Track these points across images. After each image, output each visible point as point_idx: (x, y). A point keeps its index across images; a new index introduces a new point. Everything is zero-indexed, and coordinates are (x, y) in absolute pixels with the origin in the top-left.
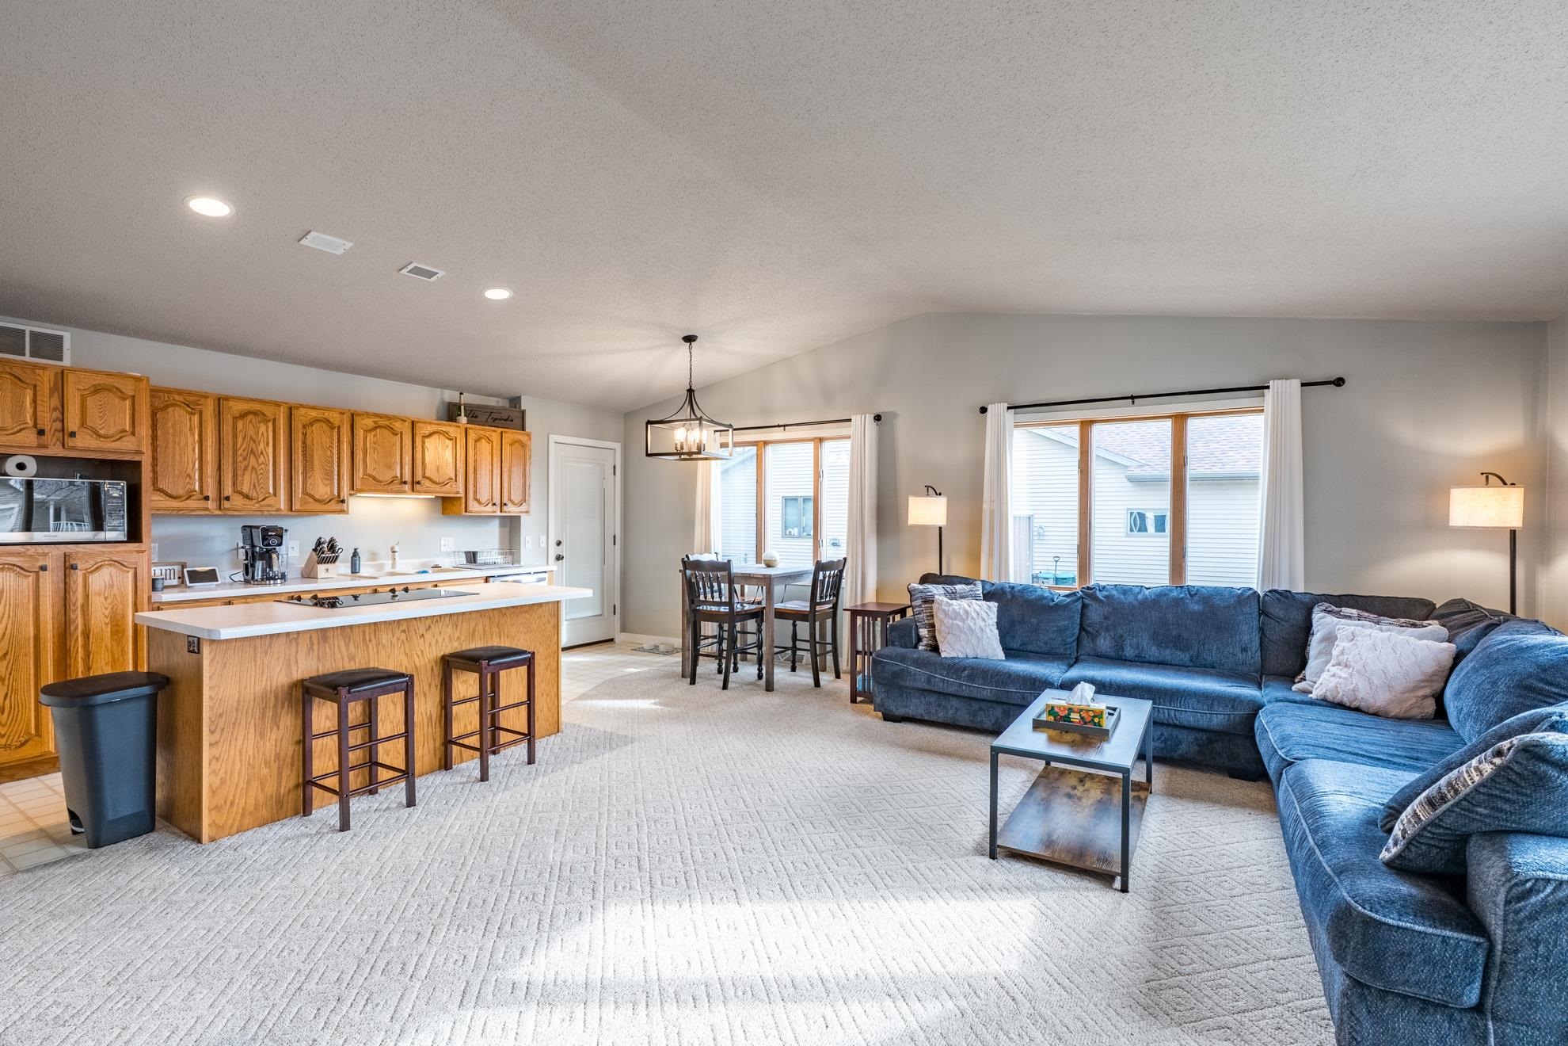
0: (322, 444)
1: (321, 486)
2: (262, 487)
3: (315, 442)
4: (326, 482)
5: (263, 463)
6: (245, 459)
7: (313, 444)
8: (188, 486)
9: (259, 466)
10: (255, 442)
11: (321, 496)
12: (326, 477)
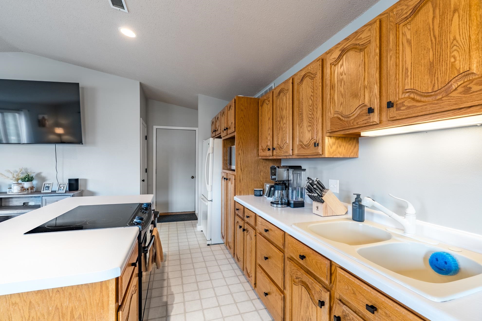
0: (307, 96)
1: (307, 132)
2: (284, 140)
3: (304, 97)
4: (309, 128)
5: (285, 123)
6: (279, 123)
7: (303, 99)
8: (267, 144)
9: (283, 125)
10: (282, 111)
11: (307, 142)
12: (309, 124)
